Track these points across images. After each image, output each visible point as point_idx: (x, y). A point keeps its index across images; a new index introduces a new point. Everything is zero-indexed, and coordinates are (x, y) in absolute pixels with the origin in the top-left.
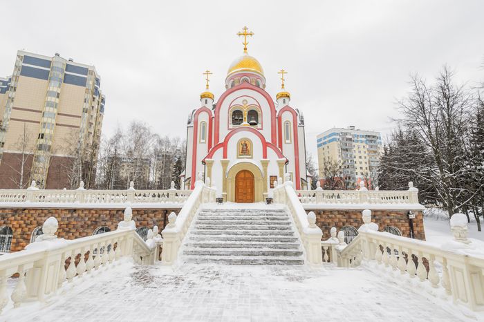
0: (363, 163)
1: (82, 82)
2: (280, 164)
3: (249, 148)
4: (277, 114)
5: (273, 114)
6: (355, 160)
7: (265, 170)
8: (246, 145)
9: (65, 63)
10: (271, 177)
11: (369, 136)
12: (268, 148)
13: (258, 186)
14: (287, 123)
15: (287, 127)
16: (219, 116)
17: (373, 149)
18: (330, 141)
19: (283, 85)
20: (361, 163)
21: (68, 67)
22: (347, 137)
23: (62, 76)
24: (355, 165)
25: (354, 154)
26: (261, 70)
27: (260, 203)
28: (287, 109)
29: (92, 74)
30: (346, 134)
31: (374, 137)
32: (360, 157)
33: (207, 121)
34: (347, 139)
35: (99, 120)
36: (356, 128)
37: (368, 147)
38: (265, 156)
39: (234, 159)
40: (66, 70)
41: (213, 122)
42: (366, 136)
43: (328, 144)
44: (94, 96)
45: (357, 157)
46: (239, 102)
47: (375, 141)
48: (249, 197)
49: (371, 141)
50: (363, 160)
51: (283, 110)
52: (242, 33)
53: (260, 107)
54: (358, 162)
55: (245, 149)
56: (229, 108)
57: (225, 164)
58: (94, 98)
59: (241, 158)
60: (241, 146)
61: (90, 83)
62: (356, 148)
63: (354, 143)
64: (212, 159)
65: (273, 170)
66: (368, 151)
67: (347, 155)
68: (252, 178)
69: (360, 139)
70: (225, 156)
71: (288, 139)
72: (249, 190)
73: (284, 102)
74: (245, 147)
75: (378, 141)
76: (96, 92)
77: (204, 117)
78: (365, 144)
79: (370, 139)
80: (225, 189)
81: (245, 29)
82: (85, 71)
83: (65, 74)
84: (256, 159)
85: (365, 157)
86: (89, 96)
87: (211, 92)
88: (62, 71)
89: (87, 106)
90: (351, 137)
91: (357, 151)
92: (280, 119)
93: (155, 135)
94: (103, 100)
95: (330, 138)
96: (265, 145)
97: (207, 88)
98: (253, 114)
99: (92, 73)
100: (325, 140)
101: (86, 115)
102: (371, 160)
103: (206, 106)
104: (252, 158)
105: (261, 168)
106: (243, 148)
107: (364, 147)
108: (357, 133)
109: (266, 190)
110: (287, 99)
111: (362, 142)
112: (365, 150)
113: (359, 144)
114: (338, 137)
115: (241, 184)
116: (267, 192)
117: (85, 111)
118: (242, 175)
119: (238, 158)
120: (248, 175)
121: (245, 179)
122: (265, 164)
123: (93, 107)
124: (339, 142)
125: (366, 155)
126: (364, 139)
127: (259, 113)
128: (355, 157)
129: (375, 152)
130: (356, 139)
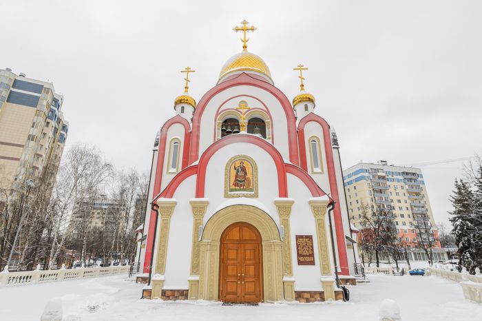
0: (404, 209)
1: (33, 102)
2: (316, 208)
3: (249, 175)
4: (298, 122)
5: (291, 123)
6: (392, 204)
7: (286, 223)
8: (244, 169)
9: (13, 78)
10: (298, 237)
11: (407, 174)
12: (288, 175)
13: (271, 260)
14: (314, 140)
15: (314, 146)
16: (198, 127)
17: (415, 190)
18: (357, 180)
19: (302, 86)
20: (400, 208)
21: (16, 83)
22: (379, 174)
23: (6, 94)
24: (394, 212)
25: (391, 197)
26: (267, 69)
27: (276, 303)
28: (312, 118)
29: (48, 93)
30: (378, 170)
31: (414, 174)
32: (399, 201)
33: (182, 138)
34: (380, 177)
35: (57, 152)
36: (389, 164)
37: (407, 187)
38: (283, 191)
39: (218, 198)
40: (13, 87)
41: (191, 139)
42: (403, 173)
43: (354, 184)
44: (48, 120)
45: (395, 201)
46: (234, 104)
47: (415, 180)
48: (250, 287)
49: (411, 180)
50: (403, 204)
51: (307, 120)
52: (239, 27)
53: (268, 112)
54: (397, 208)
55: (241, 178)
56: (217, 114)
57: (198, 210)
58: (48, 123)
59: (233, 197)
60: (234, 172)
61: (44, 102)
62: (391, 189)
63: (388, 183)
64: (173, 200)
65: (303, 222)
66: (409, 192)
67: (381, 198)
68: (258, 240)
69: (395, 177)
70: (200, 192)
71: (316, 166)
72: (251, 270)
73: (306, 108)
74: (241, 174)
75: (420, 179)
76: (52, 115)
77: (177, 133)
78: (403, 184)
79: (409, 177)
80: (195, 268)
81: (245, 22)
82: (38, 88)
83: (11, 92)
84: (264, 199)
85: (406, 202)
86: (41, 120)
87: (190, 95)
88: (7, 87)
89: (36, 132)
90: (383, 174)
91: (394, 193)
92: (300, 134)
93: (106, 165)
94: (64, 128)
95: (356, 177)
96: (283, 169)
97: (186, 91)
98: (258, 125)
99: (48, 90)
100: (350, 179)
101: (32, 143)
102: (413, 204)
103: (182, 115)
104: (256, 196)
105: (277, 219)
106: (237, 176)
107: (402, 187)
108: (391, 170)
109: (288, 269)
110: (310, 105)
111: (398, 181)
112: (404, 191)
113: (395, 183)
114: (367, 174)
115: (232, 254)
116: (291, 273)
117: (31, 138)
118: (235, 234)
119: (226, 196)
120: (247, 234)
121: (241, 242)
122: (285, 209)
123: (45, 134)
124: (369, 182)
125: (406, 198)
126: (401, 177)
127: (267, 121)
128: (392, 201)
129: (418, 194)
130: (390, 177)
